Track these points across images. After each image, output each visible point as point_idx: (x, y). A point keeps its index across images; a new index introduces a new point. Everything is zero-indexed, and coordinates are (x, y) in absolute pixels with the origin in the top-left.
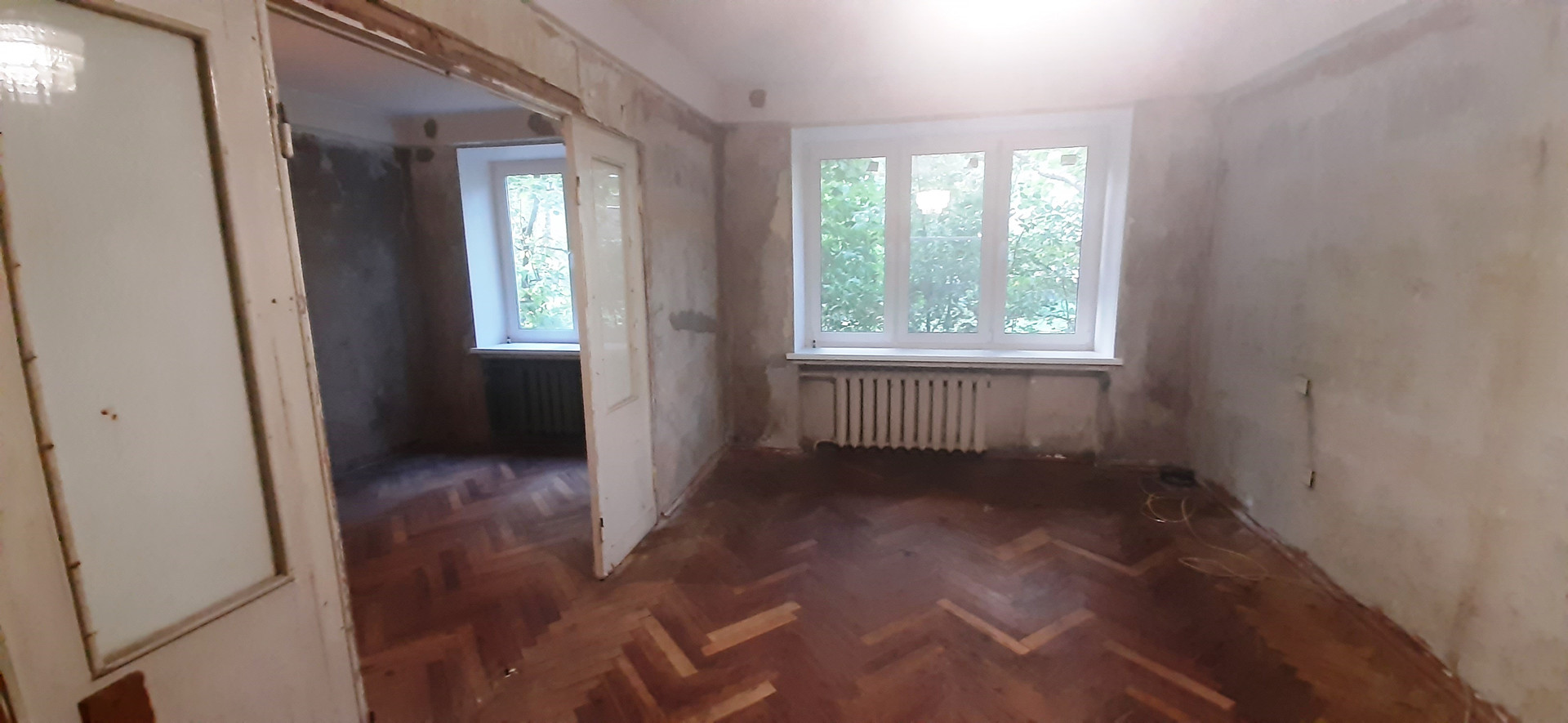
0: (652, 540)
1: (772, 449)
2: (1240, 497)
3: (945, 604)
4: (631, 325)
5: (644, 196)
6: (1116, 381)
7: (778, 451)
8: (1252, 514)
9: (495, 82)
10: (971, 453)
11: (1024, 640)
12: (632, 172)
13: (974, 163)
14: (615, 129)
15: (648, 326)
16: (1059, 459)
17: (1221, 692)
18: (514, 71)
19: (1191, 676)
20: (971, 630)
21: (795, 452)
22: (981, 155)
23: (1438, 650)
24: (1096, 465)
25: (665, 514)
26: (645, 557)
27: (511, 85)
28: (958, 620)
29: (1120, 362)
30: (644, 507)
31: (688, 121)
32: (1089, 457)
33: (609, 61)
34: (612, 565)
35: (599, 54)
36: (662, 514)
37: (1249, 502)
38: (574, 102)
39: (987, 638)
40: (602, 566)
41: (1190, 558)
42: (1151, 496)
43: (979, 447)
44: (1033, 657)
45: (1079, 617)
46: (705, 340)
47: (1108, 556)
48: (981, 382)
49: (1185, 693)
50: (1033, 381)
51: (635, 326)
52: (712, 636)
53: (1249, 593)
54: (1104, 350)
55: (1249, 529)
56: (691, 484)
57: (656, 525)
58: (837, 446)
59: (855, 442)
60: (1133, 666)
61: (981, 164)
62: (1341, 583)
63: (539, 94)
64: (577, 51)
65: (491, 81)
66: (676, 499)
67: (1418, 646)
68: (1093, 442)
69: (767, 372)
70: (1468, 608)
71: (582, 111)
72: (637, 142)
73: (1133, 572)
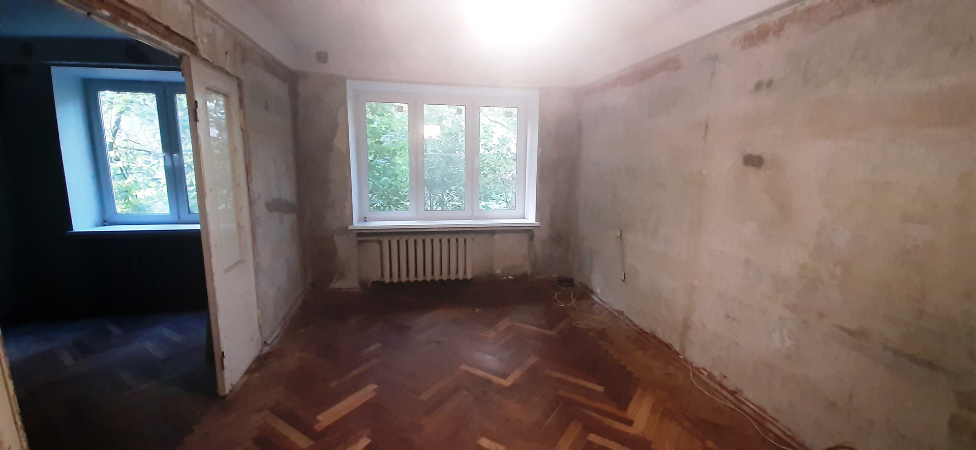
0: (260, 363)
1: (341, 289)
2: (594, 290)
3: (464, 367)
4: (238, 210)
5: (245, 116)
6: (537, 234)
7: (344, 290)
8: (599, 296)
9: (130, 25)
10: (465, 280)
11: (507, 379)
12: (235, 99)
13: (459, 111)
14: (222, 68)
15: (250, 210)
16: (511, 279)
17: (599, 384)
18: (143, 18)
19: (585, 379)
20: (480, 379)
21: (356, 290)
22: (463, 108)
23: (677, 347)
24: (529, 280)
25: (268, 342)
26: (257, 375)
27: (143, 28)
28: (473, 375)
29: (538, 224)
30: (252, 339)
31: (273, 67)
32: (524, 276)
33: (216, 18)
34: (232, 385)
35: (208, 13)
36: (265, 343)
37: (598, 291)
38: (192, 46)
39: (489, 381)
40: (224, 386)
41: (577, 322)
42: (556, 293)
43: (469, 276)
44: (513, 385)
45: (532, 360)
46: (289, 219)
47: (539, 326)
48: (469, 238)
49: (583, 388)
50: (496, 237)
51: (241, 210)
52: (320, 418)
53: (603, 334)
54: (531, 218)
55: (599, 304)
56: (284, 318)
57: (261, 351)
58: (383, 283)
59: (395, 280)
60: (559, 380)
61: (463, 112)
62: (637, 323)
63: (164, 37)
64: (192, 8)
65: (127, 23)
66: (275, 331)
67: (669, 347)
68: (527, 269)
69: (335, 238)
70: (687, 326)
71: (198, 53)
72: (238, 78)
73: (553, 333)
